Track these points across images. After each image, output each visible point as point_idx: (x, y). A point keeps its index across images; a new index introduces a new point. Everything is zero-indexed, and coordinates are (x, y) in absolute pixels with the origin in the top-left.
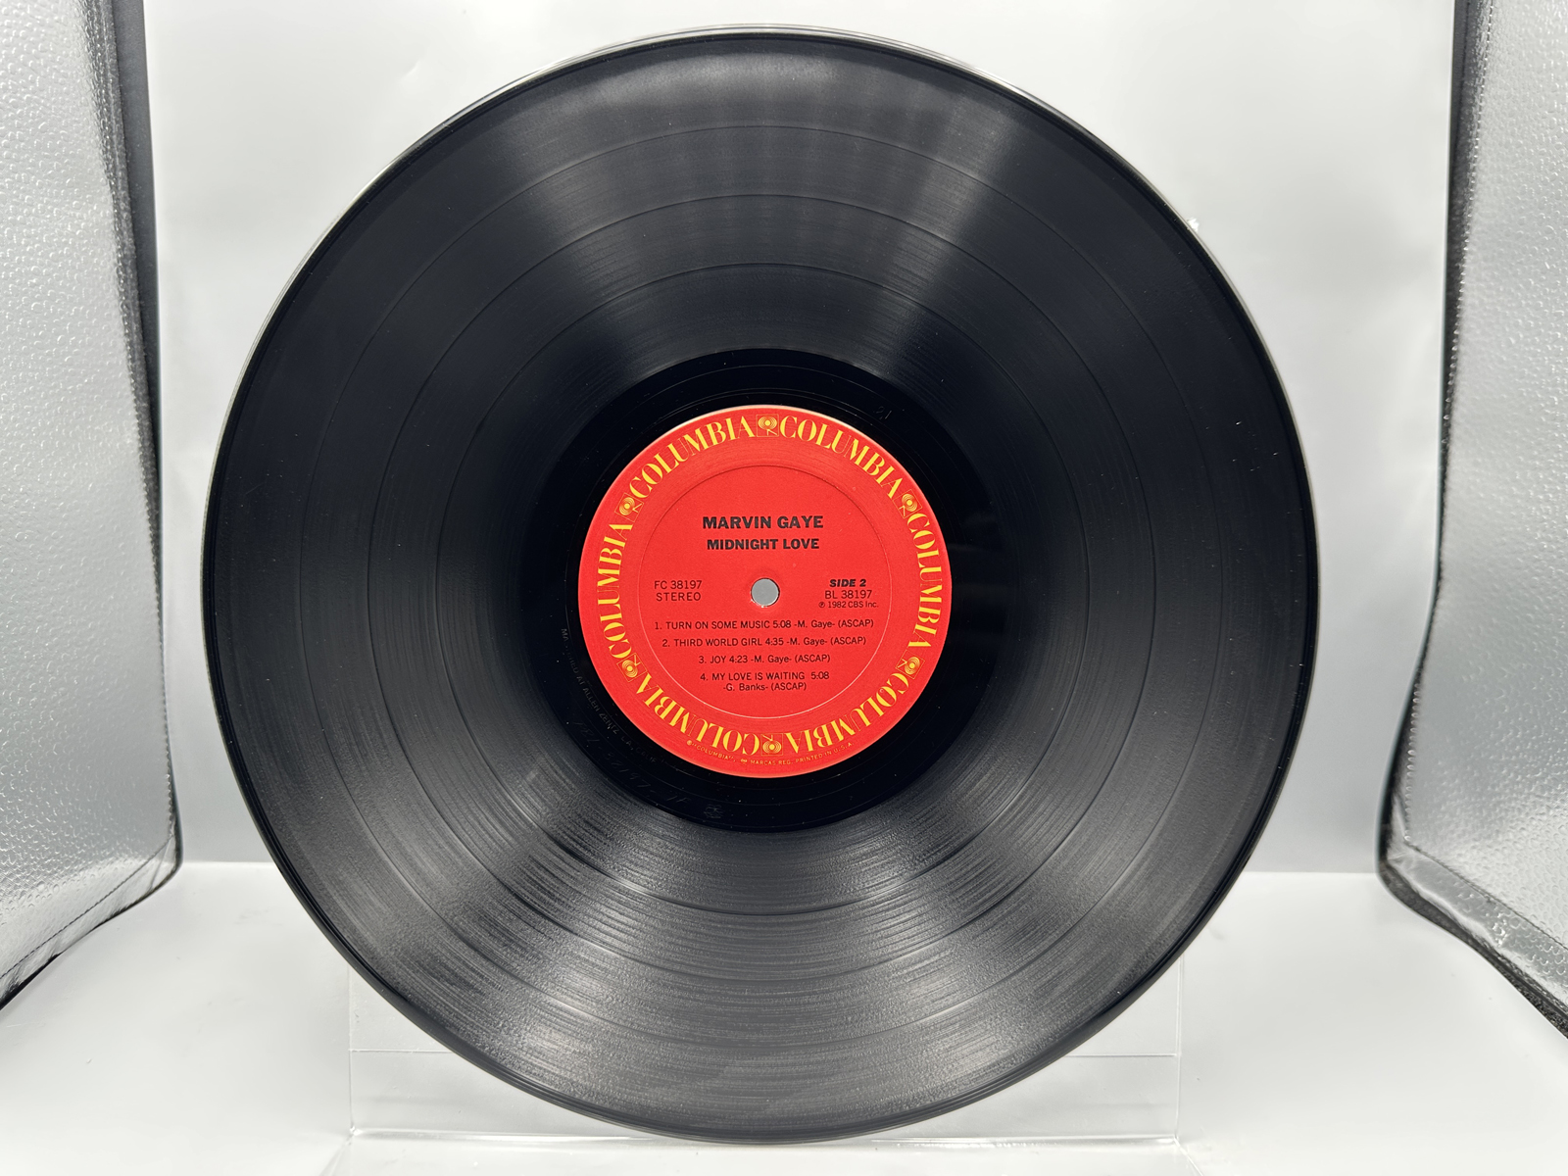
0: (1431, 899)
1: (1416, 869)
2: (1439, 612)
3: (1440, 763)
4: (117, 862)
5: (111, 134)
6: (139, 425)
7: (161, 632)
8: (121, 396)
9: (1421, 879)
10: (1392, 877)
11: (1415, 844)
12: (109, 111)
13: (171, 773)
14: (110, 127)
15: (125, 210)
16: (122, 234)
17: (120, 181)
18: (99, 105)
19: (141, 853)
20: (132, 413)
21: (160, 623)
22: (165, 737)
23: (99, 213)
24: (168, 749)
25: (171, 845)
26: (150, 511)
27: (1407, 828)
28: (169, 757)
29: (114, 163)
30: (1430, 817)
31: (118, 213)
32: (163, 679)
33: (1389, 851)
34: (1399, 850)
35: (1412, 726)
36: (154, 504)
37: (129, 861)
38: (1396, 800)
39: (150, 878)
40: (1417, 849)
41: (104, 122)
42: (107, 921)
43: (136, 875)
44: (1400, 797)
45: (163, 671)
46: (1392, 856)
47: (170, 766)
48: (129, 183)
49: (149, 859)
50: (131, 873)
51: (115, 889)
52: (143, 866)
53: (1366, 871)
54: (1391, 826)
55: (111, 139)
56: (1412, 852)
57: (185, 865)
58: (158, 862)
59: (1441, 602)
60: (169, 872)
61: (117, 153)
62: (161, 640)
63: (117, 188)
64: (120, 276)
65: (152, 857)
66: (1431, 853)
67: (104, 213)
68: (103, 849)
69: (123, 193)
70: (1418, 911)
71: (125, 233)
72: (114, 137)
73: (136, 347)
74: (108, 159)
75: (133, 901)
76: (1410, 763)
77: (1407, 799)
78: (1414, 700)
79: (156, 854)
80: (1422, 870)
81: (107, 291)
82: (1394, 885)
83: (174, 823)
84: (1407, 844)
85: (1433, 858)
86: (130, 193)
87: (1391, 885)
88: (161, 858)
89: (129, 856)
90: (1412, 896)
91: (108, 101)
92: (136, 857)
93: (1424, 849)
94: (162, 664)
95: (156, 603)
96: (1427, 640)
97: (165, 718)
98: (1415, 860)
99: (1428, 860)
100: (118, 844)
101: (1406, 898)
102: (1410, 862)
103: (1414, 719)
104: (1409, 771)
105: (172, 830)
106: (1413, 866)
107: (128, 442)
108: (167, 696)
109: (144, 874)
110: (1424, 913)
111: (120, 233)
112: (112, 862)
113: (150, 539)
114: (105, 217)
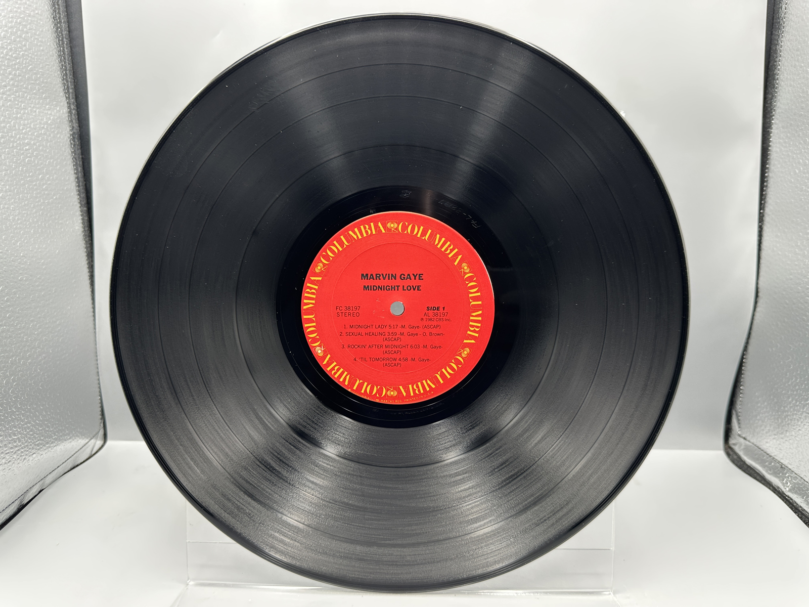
0: (751, 465)
1: (744, 449)
2: (757, 315)
3: (757, 394)
4: (73, 441)
5: (66, 70)
6: (83, 219)
7: (95, 324)
8: (73, 205)
9: (746, 454)
10: (731, 453)
11: (744, 436)
12: (65, 58)
13: (101, 396)
14: (65, 67)
15: (74, 109)
16: (72, 122)
17: (71, 94)
18: (60, 56)
19: (85, 437)
20: (79, 213)
21: (94, 320)
22: (98, 378)
23: (60, 111)
24: (99, 384)
25: (101, 432)
26: (89, 263)
27: (739, 427)
28: (100, 388)
29: (68, 85)
30: (751, 422)
31: (70, 111)
32: (96, 348)
33: (730, 439)
34: (735, 438)
35: (742, 374)
36: (90, 259)
37: (80, 441)
38: (734, 412)
39: (91, 449)
40: (745, 439)
41: (62, 65)
42: (68, 471)
43: (83, 448)
44: (736, 411)
45: (96, 344)
46: (732, 441)
47: (100, 392)
48: (76, 95)
49: (90, 440)
50: (81, 447)
51: (73, 455)
52: (87, 443)
53: (719, 449)
54: (731, 426)
55: (66, 73)
56: (742, 440)
57: (109, 443)
58: (95, 441)
59: (758, 309)
60: (100, 446)
61: (69, 80)
62: (95, 329)
63: (69, 98)
64: (71, 144)
65: (92, 439)
66: (752, 441)
67: (63, 111)
68: (66, 435)
69: (72, 100)
70: (744, 471)
71: (74, 121)
72: (68, 72)
73: (80, 179)
74: (64, 83)
75: (82, 461)
76: (741, 393)
77: (740, 412)
78: (744, 360)
79: (94, 437)
80: (747, 450)
81: (65, 151)
82: (733, 457)
83: (103, 421)
84: (739, 435)
85: (753, 444)
86: (76, 101)
87: (731, 457)
88: (97, 439)
89: (80, 439)
90: (742, 463)
91: (64, 54)
92: (83, 439)
93: (748, 438)
94: (96, 341)
95: (92, 310)
96: (751, 328)
97: (98, 368)
98: (743, 444)
99: (751, 444)
100: (74, 433)
101: (739, 464)
102: (741, 445)
103: (744, 370)
104: (741, 397)
105: (102, 425)
106: (742, 447)
107: (77, 228)
108: (98, 357)
109: (87, 447)
110: (747, 472)
111: (71, 121)
112: (71, 442)
113: (89, 278)
114: (63, 113)
